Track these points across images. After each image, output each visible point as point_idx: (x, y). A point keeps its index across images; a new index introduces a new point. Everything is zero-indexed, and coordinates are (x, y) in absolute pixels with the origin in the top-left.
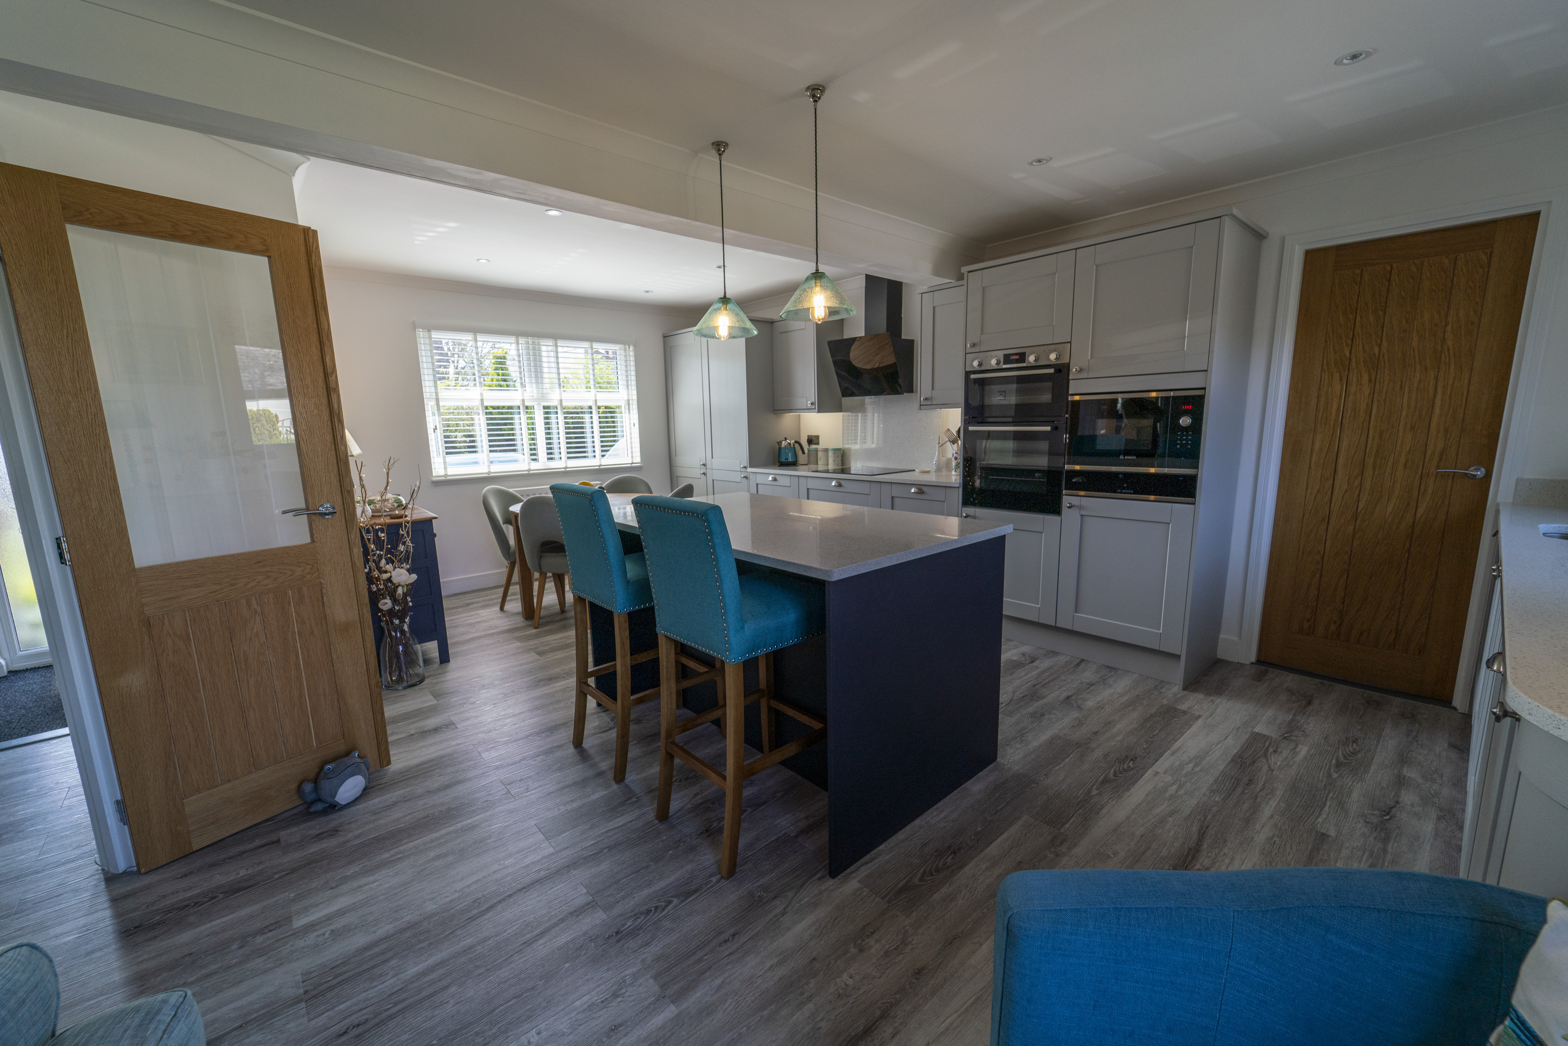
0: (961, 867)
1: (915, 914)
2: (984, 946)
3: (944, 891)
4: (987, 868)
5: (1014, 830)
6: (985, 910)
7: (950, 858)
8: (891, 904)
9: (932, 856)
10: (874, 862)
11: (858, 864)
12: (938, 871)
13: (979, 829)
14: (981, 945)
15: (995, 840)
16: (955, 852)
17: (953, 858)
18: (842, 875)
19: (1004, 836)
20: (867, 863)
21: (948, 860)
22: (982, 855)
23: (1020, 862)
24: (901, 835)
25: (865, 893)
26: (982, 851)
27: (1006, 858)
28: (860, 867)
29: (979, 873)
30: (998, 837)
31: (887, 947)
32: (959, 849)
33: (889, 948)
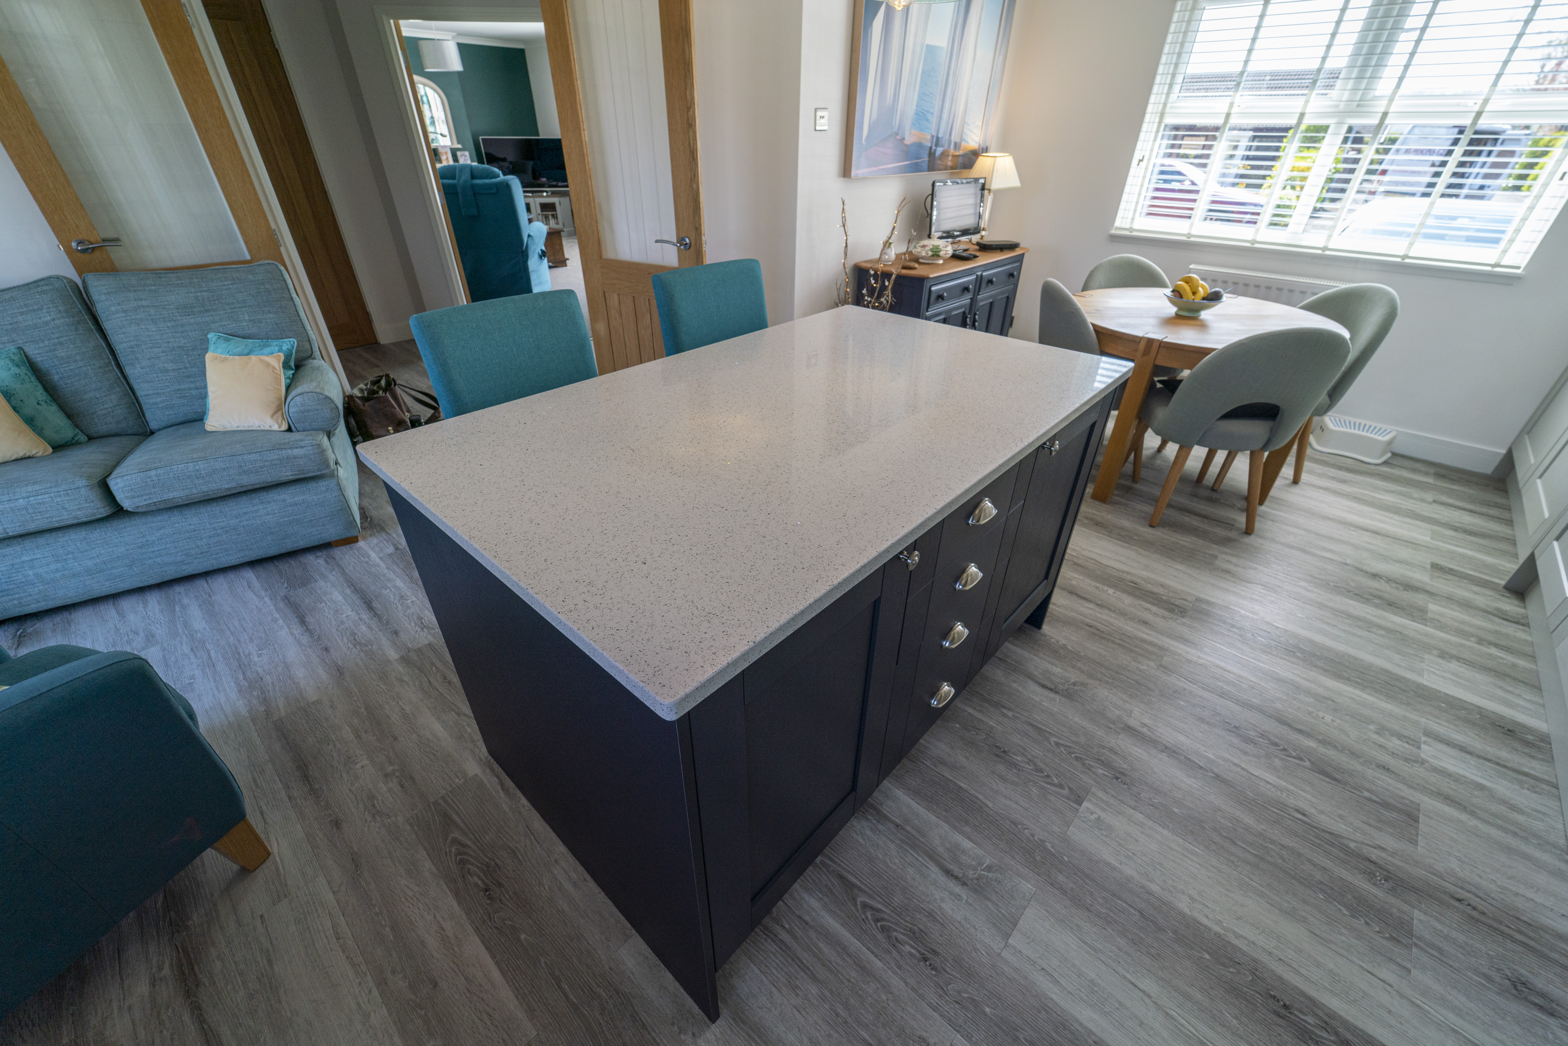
0: (457, 895)
1: (408, 827)
2: (331, 896)
3: (427, 865)
4: (444, 930)
5: (506, 995)
6: (377, 910)
7: (479, 882)
8: (431, 805)
9: (490, 859)
10: (501, 792)
11: (503, 775)
12: (462, 862)
13: (523, 936)
14: (334, 893)
15: (493, 957)
16: (486, 890)
17: (476, 885)
18: (492, 760)
19: (496, 974)
20: (502, 785)
21: (475, 878)
22: (470, 930)
23: (436, 985)
24: (539, 824)
25: (457, 780)
26: (477, 930)
27: (452, 964)
28: (498, 777)
29: (438, 916)
30: (497, 963)
31: (380, 798)
32: (490, 898)
33: (377, 800)
